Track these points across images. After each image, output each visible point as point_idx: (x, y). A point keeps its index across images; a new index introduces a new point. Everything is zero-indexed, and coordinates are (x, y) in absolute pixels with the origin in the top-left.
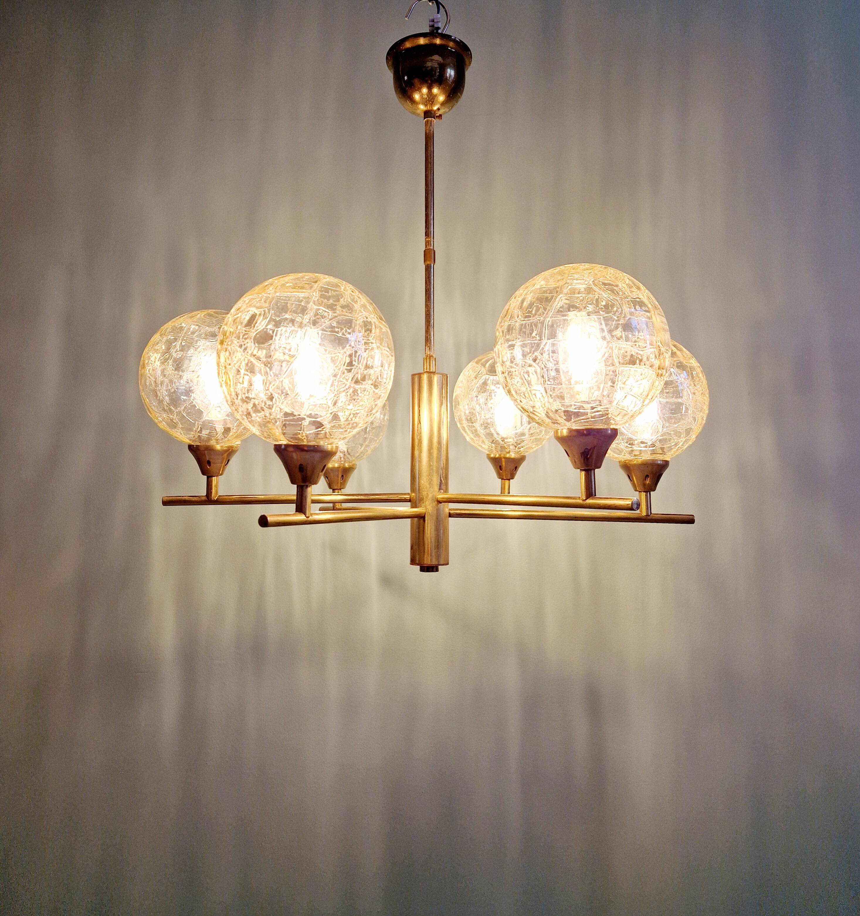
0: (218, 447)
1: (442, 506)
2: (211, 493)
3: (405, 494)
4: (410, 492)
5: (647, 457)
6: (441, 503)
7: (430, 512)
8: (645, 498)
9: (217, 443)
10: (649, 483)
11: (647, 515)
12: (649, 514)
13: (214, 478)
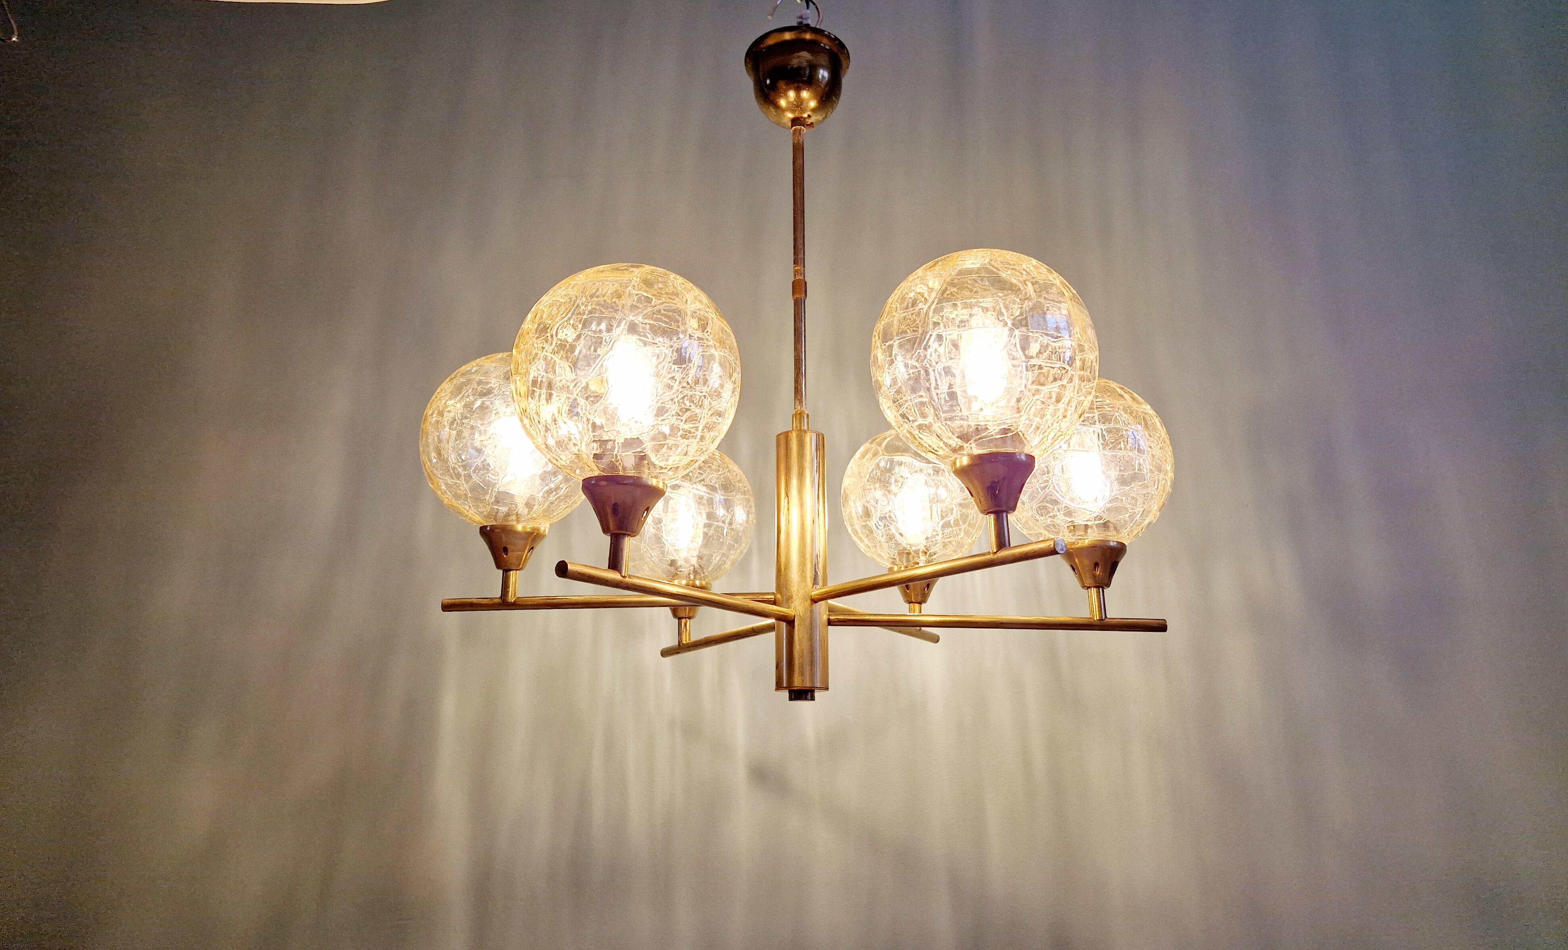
0: (519, 528)
1: (818, 607)
2: (508, 592)
3: (768, 594)
4: (774, 591)
5: (1092, 537)
6: (816, 602)
7: (801, 614)
8: (1097, 596)
9: (518, 521)
10: (1099, 575)
11: (1101, 620)
12: (1104, 618)
13: (512, 572)
